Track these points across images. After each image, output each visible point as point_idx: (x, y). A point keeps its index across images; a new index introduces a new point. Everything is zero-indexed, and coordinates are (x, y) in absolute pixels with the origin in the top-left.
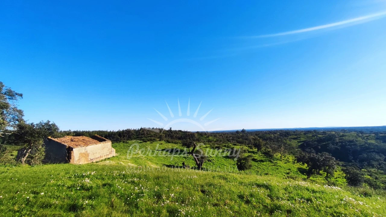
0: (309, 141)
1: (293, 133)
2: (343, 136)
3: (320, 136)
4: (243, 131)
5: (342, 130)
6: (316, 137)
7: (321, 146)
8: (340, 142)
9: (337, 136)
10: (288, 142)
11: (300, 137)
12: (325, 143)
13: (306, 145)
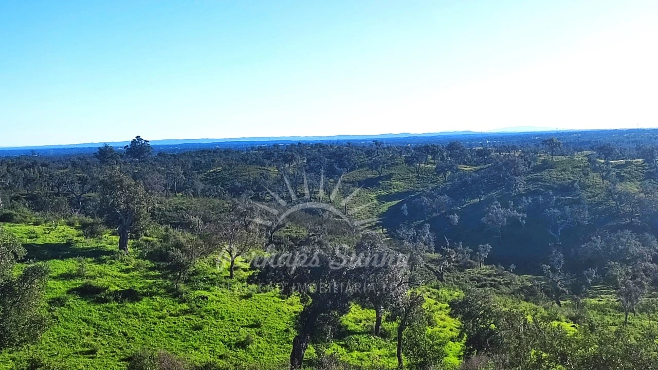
0: (423, 194)
2: (544, 169)
3: (468, 169)
5: (544, 142)
6: (449, 173)
7: (462, 214)
8: (529, 193)
9: (522, 168)
11: (389, 177)
12: (477, 200)
13: (407, 213)
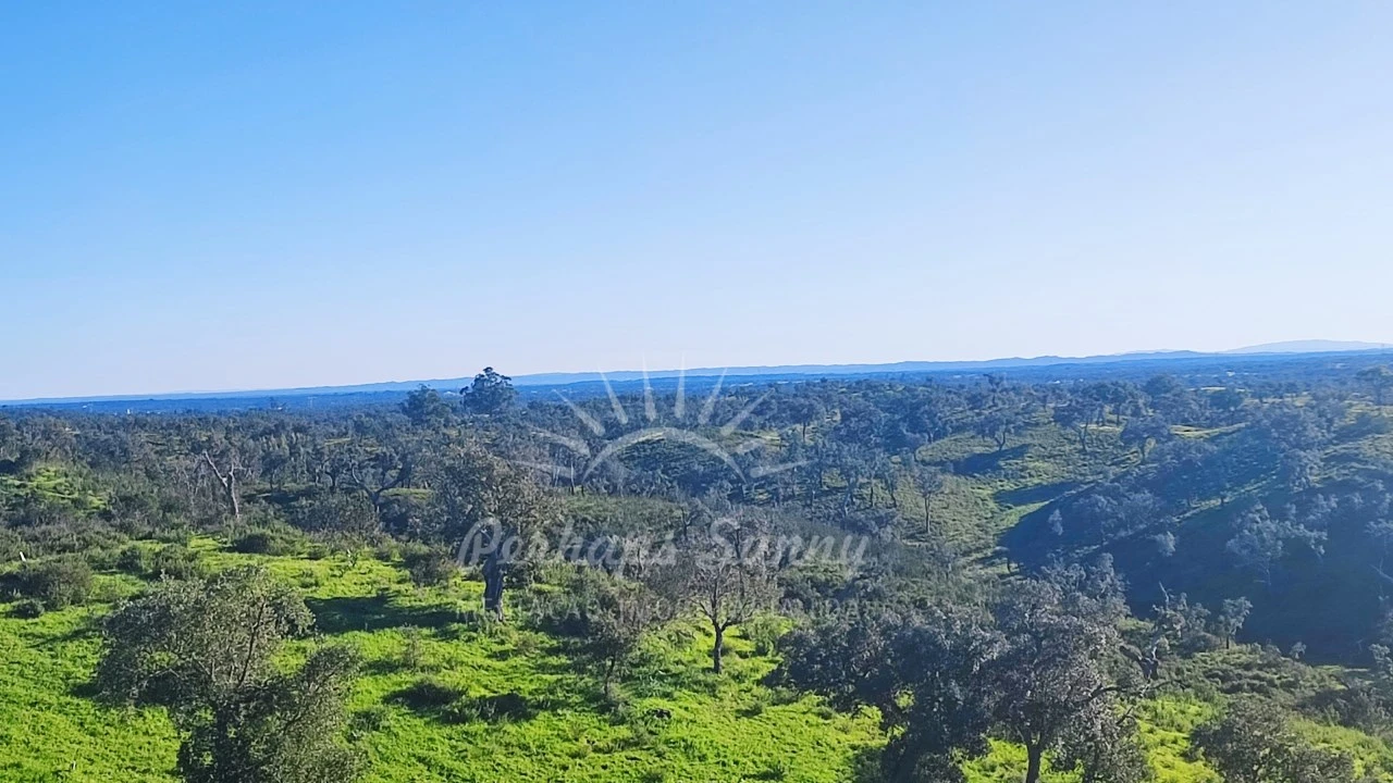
0: (1095, 488)
1: (970, 416)
2: (1363, 434)
3: (1193, 433)
4: (486, 394)
5: (1362, 375)
6: (1151, 444)
7: (1182, 533)
8: (1331, 487)
9: (1313, 432)
10: (910, 499)
11: (1019, 452)
12: (1215, 502)
13: (1060, 531)
